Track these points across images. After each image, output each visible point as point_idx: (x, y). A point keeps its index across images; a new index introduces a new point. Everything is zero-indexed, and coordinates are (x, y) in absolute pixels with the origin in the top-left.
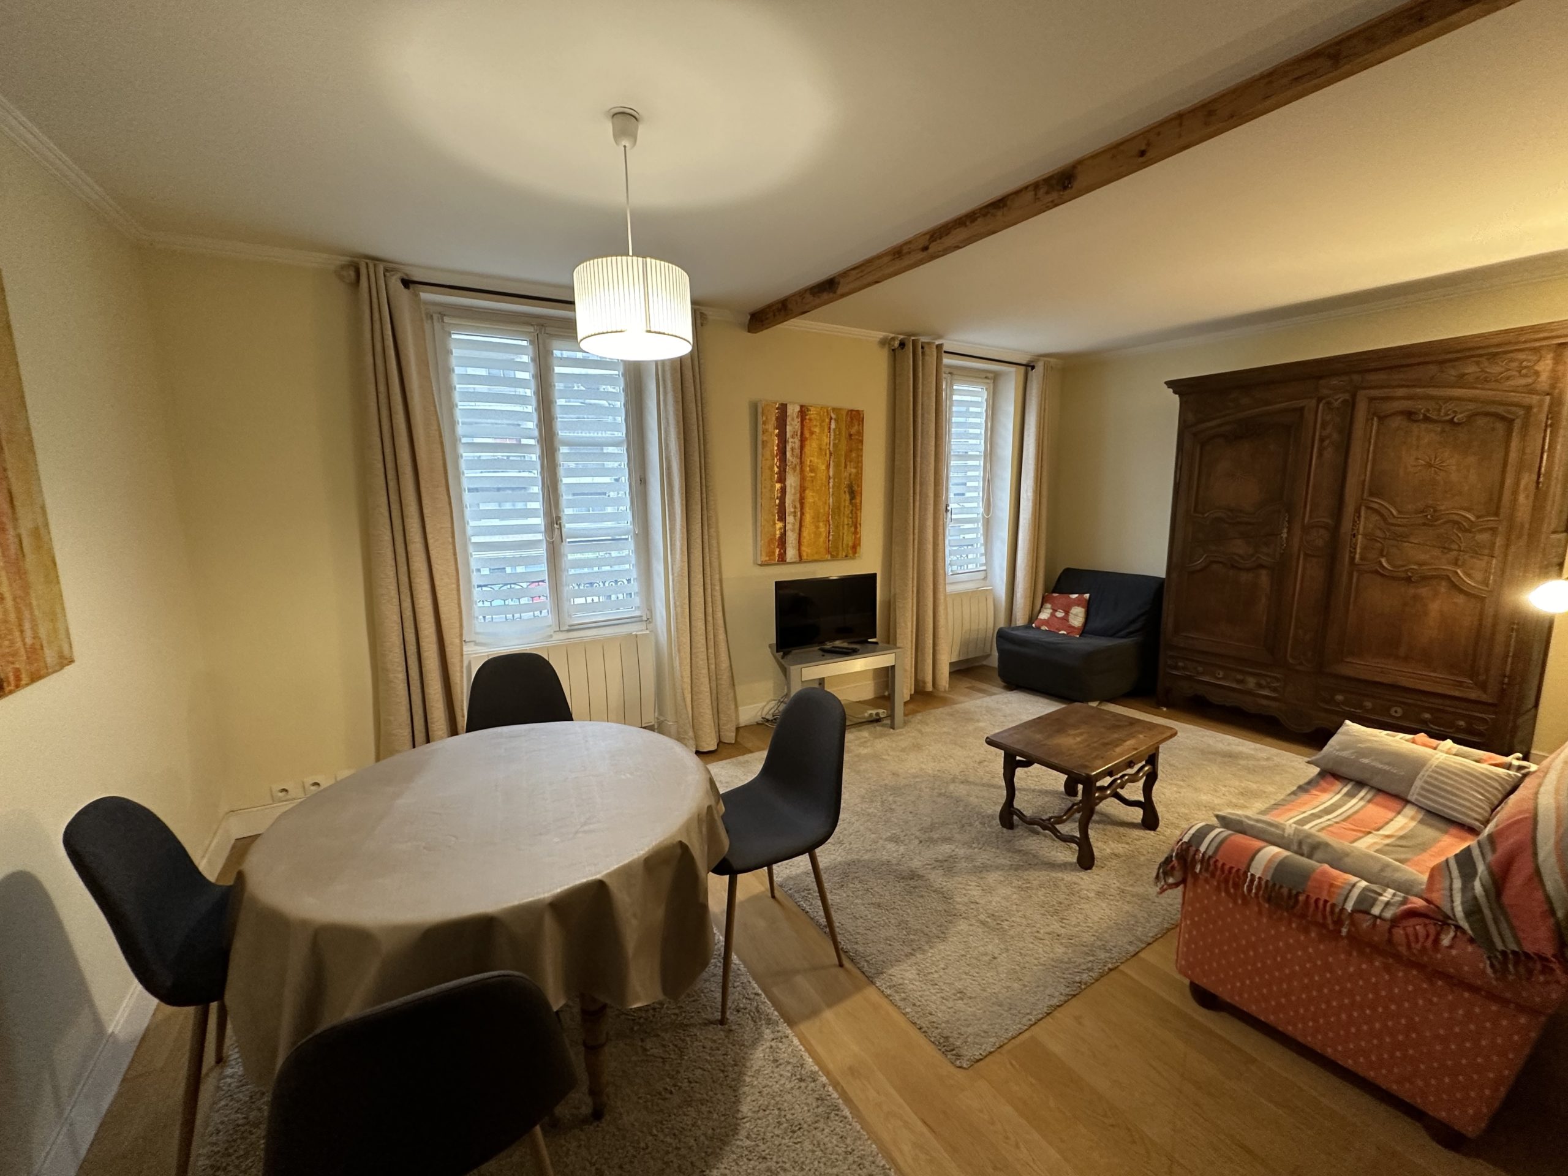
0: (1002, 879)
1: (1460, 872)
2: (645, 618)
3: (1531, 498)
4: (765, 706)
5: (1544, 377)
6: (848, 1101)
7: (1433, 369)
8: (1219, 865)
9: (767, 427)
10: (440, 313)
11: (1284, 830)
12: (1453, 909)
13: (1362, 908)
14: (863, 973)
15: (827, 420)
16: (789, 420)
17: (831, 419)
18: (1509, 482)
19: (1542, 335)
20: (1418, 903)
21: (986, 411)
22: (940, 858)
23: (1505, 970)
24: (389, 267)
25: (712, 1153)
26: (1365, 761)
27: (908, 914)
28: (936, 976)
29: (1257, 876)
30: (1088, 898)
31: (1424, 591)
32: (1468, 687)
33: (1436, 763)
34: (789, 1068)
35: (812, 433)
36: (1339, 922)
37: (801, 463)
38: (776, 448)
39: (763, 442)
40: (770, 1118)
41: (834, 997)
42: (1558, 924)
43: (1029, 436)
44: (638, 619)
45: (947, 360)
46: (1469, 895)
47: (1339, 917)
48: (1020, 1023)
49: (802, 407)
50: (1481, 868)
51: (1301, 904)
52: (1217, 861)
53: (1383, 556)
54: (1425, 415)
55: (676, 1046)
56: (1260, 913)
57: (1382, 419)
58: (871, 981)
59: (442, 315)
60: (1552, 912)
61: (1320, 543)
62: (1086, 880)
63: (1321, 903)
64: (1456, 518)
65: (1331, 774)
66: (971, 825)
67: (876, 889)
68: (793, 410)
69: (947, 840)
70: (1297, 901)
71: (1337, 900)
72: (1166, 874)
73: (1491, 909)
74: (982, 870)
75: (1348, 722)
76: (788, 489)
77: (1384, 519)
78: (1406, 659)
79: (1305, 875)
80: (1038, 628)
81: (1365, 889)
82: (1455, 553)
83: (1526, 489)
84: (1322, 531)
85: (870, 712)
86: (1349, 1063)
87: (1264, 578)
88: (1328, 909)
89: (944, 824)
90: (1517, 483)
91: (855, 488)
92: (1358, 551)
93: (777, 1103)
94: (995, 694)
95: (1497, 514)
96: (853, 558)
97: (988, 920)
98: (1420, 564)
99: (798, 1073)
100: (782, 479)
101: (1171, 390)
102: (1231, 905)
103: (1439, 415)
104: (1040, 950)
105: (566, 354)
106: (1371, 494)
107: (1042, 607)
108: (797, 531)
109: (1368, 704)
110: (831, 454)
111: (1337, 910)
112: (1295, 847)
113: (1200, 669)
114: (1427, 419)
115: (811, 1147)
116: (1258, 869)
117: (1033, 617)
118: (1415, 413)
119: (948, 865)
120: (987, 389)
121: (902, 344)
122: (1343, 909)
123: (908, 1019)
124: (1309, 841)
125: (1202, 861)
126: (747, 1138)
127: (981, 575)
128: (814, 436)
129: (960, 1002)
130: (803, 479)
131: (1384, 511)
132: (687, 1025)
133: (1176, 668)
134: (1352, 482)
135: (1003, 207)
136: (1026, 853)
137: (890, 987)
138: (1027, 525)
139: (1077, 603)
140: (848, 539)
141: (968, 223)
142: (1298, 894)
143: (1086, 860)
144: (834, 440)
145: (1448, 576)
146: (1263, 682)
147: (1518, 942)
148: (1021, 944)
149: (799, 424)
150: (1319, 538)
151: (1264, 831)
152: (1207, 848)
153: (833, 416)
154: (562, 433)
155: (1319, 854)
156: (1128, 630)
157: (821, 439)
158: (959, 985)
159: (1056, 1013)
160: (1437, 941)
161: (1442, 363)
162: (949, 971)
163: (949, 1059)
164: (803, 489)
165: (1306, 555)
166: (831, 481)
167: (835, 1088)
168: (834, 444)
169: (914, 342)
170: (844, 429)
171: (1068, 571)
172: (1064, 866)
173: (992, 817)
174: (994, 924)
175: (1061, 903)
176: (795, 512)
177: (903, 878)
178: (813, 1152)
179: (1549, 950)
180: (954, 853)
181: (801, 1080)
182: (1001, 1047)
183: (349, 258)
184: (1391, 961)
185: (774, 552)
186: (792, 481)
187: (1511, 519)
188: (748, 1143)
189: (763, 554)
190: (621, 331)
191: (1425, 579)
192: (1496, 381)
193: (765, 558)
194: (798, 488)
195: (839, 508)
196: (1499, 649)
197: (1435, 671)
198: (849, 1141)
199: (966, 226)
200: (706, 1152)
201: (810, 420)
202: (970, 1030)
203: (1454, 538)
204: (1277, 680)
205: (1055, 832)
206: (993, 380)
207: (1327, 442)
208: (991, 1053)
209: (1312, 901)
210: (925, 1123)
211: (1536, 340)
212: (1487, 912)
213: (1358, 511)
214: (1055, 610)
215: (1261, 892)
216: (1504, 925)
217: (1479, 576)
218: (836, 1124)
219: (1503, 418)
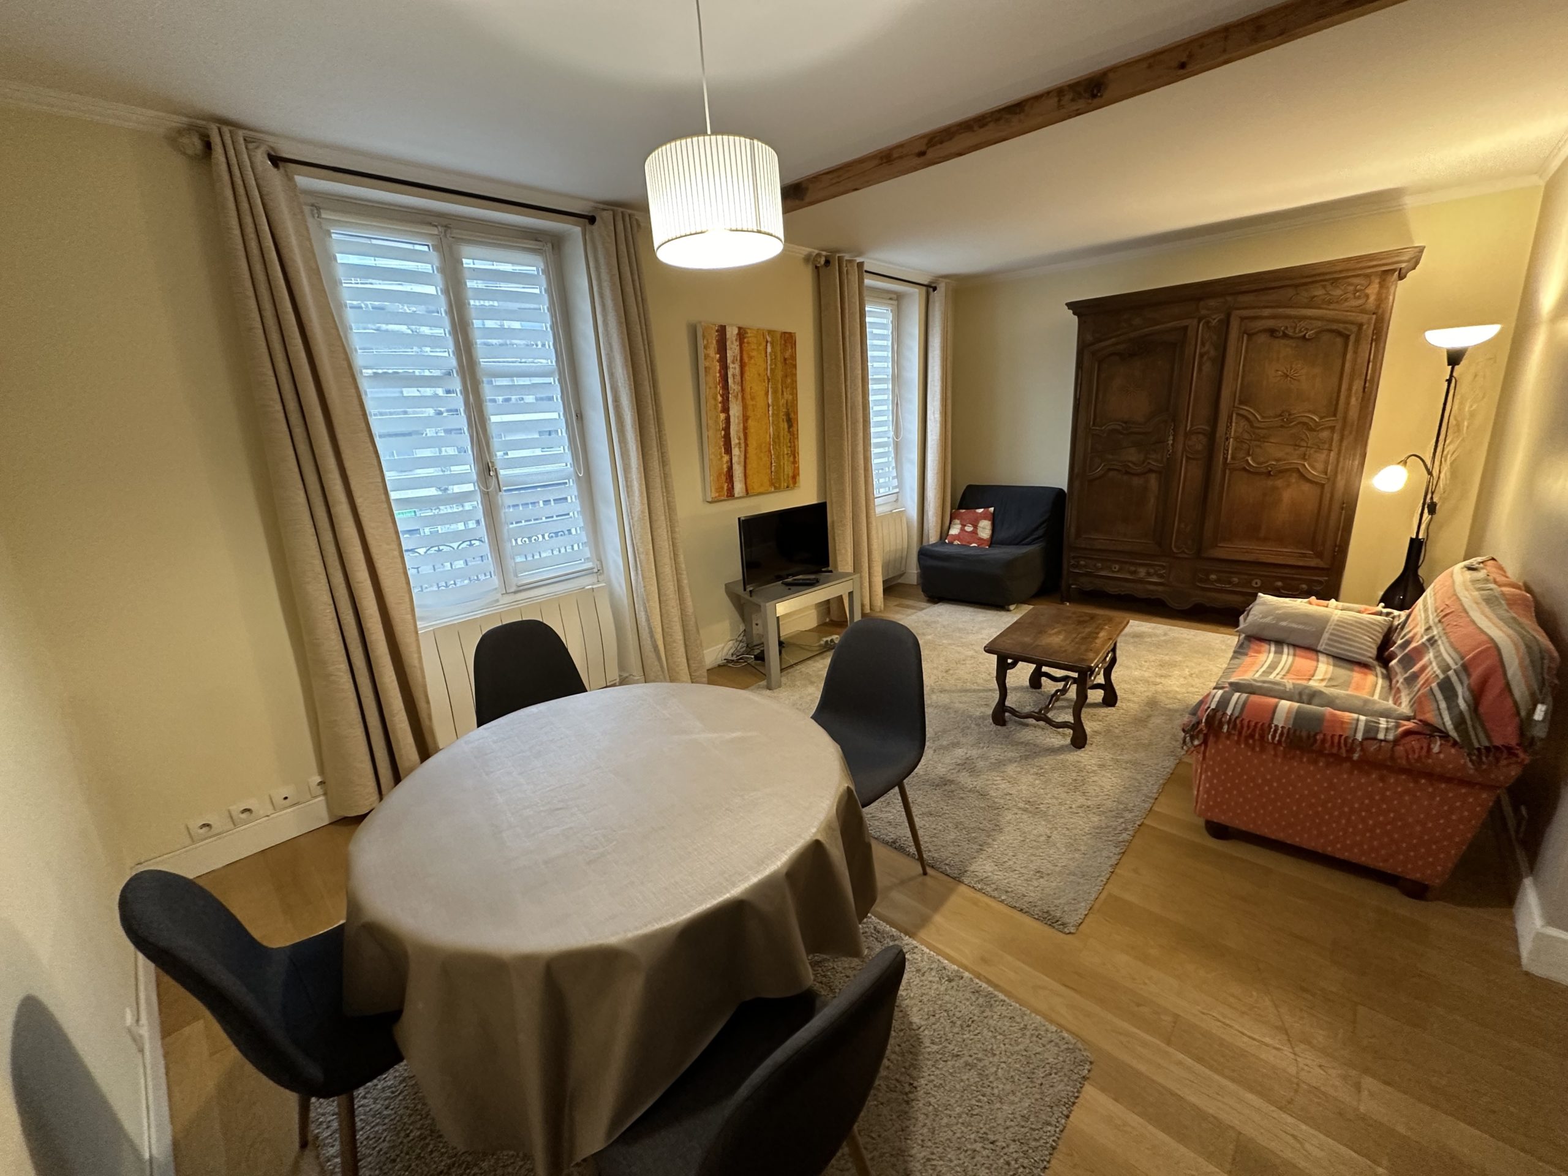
0: (1019, 769)
1: (1443, 695)
2: (595, 570)
3: (1360, 399)
4: (723, 648)
5: (1372, 298)
6: (996, 986)
7: (1291, 292)
8: (1245, 723)
9: (708, 352)
10: (313, 205)
11: (1285, 686)
12: (1444, 723)
13: (1372, 735)
14: (947, 875)
15: (764, 344)
16: (728, 343)
17: (767, 342)
18: (1344, 387)
19: (1375, 263)
20: (1409, 725)
21: (892, 333)
22: (959, 762)
23: (1481, 762)
24: (252, 136)
25: (910, 1066)
26: (1284, 624)
27: (959, 816)
28: (1011, 863)
29: (1280, 726)
30: (1094, 772)
31: (1279, 483)
32: (1310, 557)
33: (1336, 618)
34: (933, 973)
35: (750, 358)
36: (1351, 750)
37: (743, 390)
38: (718, 375)
39: (706, 368)
40: (942, 1020)
41: (937, 903)
42: (1521, 720)
43: (933, 357)
44: (588, 572)
45: (868, 281)
46: (1456, 712)
47: (1350, 745)
48: (1096, 885)
49: (740, 328)
50: (1460, 690)
51: (1319, 742)
52: (1243, 720)
53: (1249, 455)
54: (1284, 332)
55: (821, 983)
56: (1276, 755)
57: (1250, 336)
58: (958, 880)
59: (317, 208)
60: (1518, 713)
61: (1199, 447)
62: (1084, 757)
63: (1336, 740)
64: (1305, 420)
65: (1256, 638)
66: (968, 728)
67: (919, 800)
68: (732, 333)
69: (956, 745)
70: (1315, 741)
71: (1348, 733)
72: (1192, 738)
73: (1472, 720)
74: (999, 764)
75: (1260, 594)
76: (732, 420)
77: (1252, 426)
78: (1266, 539)
79: (1319, 719)
80: (951, 543)
81: (1367, 722)
82: (1303, 449)
83: (1356, 394)
84: (1201, 437)
85: (825, 639)
86: (1346, 855)
87: (1153, 481)
88: (1342, 741)
89: (944, 731)
90: (1350, 389)
91: (792, 415)
92: (1230, 452)
93: (941, 1006)
94: (923, 609)
95: (1335, 415)
96: (792, 489)
97: (1027, 806)
98: (1278, 460)
99: (944, 976)
100: (726, 410)
101: (1071, 312)
102: (1249, 754)
103: (1294, 332)
104: (1081, 823)
105: (480, 265)
106: (1241, 403)
107: (950, 523)
108: (743, 463)
109: (1236, 580)
110: (769, 380)
111: (1350, 741)
112: (1297, 697)
113: (1099, 565)
114: (1285, 336)
115: (990, 1034)
116: (1280, 720)
117: (944, 534)
118: (1277, 331)
119: (967, 765)
120: (892, 311)
121: (827, 262)
122: (1355, 740)
123: (1007, 904)
124: (1307, 691)
125: (1229, 722)
126: (933, 1043)
127: (894, 497)
128: (753, 361)
129: (1041, 880)
130: (745, 407)
131: (1250, 417)
132: (820, 962)
133: (1077, 566)
134: (1226, 393)
135: (1020, 113)
136: (1027, 744)
137: (979, 882)
138: (935, 446)
139: (984, 517)
140: (788, 470)
141: (976, 128)
142: (1316, 734)
143: (1079, 740)
144: (771, 365)
145: (1298, 469)
146: (1152, 571)
147: (1488, 737)
148: (1063, 821)
149: (738, 348)
150: (1199, 443)
151: (1271, 690)
152: (1234, 710)
153: (769, 339)
154: (484, 362)
155: (1316, 700)
156: (1034, 537)
157: (758, 365)
158: (1032, 866)
159: (1117, 871)
160: (1429, 749)
161: (1296, 286)
162: (1020, 856)
163: (1057, 929)
164: (745, 419)
165: (1187, 457)
166: (771, 408)
167: (978, 978)
168: (771, 369)
169: (840, 259)
170: (779, 353)
171: (970, 488)
172: (1061, 749)
173: (983, 718)
174: (1033, 807)
175: (1076, 780)
176: (740, 443)
177: (937, 785)
178: (995, 1037)
179: (1513, 742)
180: (968, 755)
181: (950, 980)
182: (1091, 908)
183: (185, 119)
184: (1385, 772)
185: (722, 488)
186: (735, 410)
187: (1345, 419)
188: (935, 1048)
189: (713, 490)
190: (702, 233)
191: (1282, 472)
192: (1337, 302)
193: (714, 495)
194: (741, 417)
195: (778, 437)
196: (1332, 523)
197: (1286, 548)
198: (1018, 1019)
199: (973, 131)
200: (905, 1067)
201: (748, 343)
202: (1062, 901)
203: (1304, 437)
204: (1163, 567)
205: (1049, 722)
206: (897, 300)
207: (1205, 358)
208: (1086, 915)
209: (1329, 738)
210: (1066, 986)
211: (1370, 267)
212: (1469, 722)
213: (1230, 417)
214: (964, 525)
215: (1284, 739)
216: (1479, 729)
217: (1320, 466)
218: (999, 1009)
219: (1339, 333)
